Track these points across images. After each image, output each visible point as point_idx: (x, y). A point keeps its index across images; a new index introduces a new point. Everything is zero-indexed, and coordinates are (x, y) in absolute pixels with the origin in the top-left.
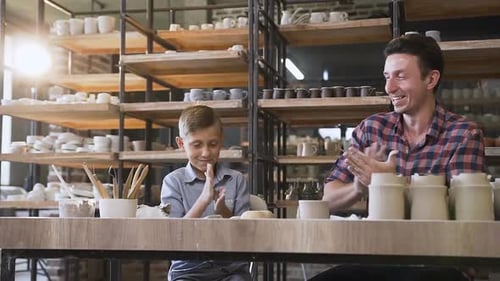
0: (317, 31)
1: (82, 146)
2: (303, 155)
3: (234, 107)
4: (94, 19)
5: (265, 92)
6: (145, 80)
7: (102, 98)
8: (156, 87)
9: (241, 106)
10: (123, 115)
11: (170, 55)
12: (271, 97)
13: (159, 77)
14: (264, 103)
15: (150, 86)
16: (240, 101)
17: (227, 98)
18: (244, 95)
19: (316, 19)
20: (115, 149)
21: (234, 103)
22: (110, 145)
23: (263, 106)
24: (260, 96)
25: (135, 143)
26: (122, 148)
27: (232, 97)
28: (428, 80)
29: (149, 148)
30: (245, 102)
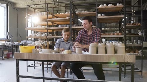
0: (83, 14)
1: (41, 35)
4: (43, 13)
5: (73, 25)
6: (52, 23)
7: (44, 27)
8: (54, 24)
10: (48, 30)
11: (56, 19)
13: (55, 23)
15: (53, 24)
19: (83, 12)
20: (46, 36)
22: (46, 35)
23: (73, 28)
24: (72, 26)
25: (51, 34)
26: (48, 36)
27: (67, 26)
28: (90, 24)
29: (53, 35)
30: (69, 27)
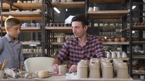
2: (59, 42)
3: (38, 29)
5: (47, 24)
9: (40, 29)
12: (49, 26)
14: (47, 28)
16: (40, 27)
17: (36, 26)
18: (41, 25)
21: (38, 28)
23: (47, 29)
24: (46, 26)
27: (37, 26)
28: (85, 28)
